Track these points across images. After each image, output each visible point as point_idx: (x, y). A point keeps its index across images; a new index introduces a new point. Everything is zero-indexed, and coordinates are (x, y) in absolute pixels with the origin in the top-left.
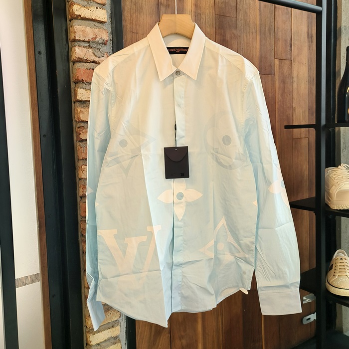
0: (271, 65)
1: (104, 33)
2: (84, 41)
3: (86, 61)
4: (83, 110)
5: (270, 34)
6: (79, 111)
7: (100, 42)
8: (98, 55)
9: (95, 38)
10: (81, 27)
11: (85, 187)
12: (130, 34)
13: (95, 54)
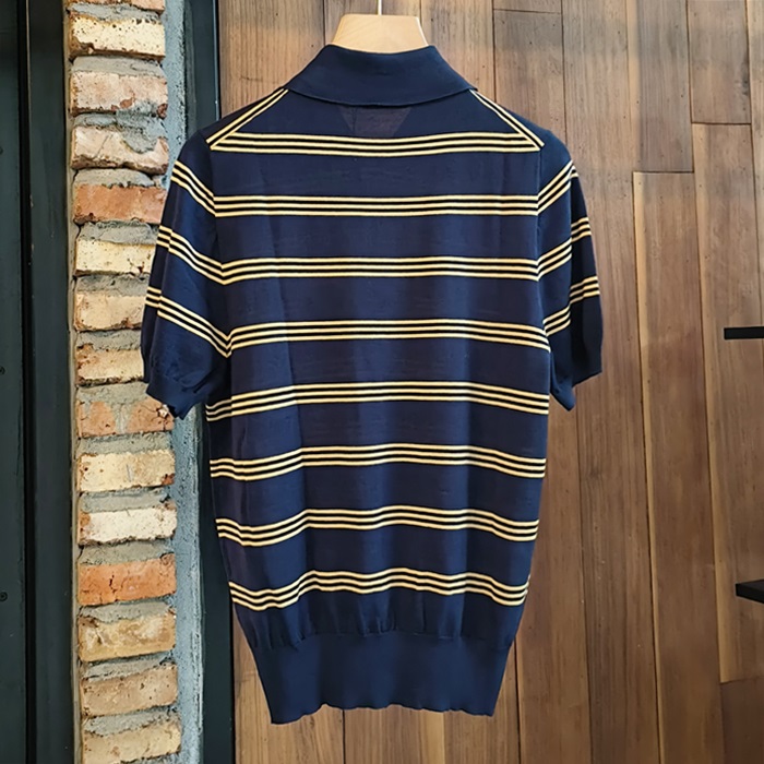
0: (678, 143)
1: (157, 86)
2: (100, 112)
3: (105, 165)
4: (89, 298)
5: (673, 51)
6: (79, 302)
7: (142, 110)
8: (136, 147)
9: (129, 102)
10: (93, 74)
11: (89, 520)
12: (239, 83)
13: (128, 146)
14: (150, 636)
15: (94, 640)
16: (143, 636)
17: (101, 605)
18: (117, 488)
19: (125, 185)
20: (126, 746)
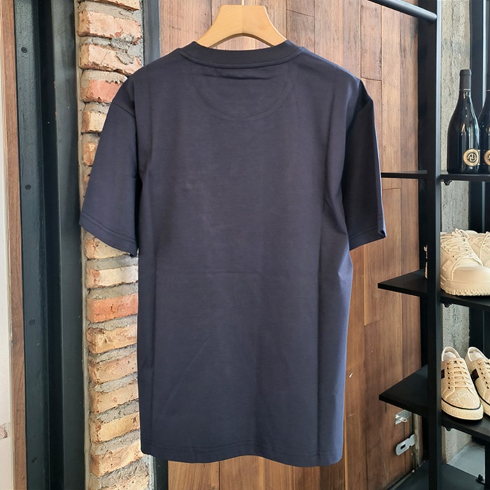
1: (135, 27)
2: (102, 37)
3: (106, 69)
7: (127, 39)
8: (124, 60)
9: (120, 34)
11: (99, 274)
12: (168, 29)
13: (119, 59)
14: (133, 335)
15: (102, 341)
16: (129, 335)
17: (106, 321)
18: (115, 255)
19: (119, 82)
20: (120, 396)
